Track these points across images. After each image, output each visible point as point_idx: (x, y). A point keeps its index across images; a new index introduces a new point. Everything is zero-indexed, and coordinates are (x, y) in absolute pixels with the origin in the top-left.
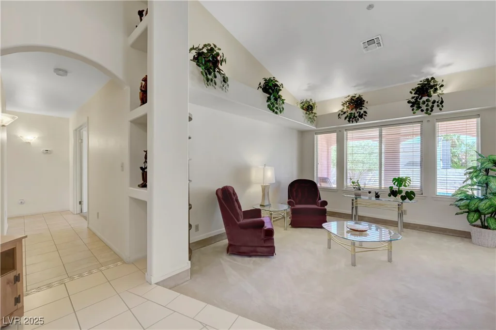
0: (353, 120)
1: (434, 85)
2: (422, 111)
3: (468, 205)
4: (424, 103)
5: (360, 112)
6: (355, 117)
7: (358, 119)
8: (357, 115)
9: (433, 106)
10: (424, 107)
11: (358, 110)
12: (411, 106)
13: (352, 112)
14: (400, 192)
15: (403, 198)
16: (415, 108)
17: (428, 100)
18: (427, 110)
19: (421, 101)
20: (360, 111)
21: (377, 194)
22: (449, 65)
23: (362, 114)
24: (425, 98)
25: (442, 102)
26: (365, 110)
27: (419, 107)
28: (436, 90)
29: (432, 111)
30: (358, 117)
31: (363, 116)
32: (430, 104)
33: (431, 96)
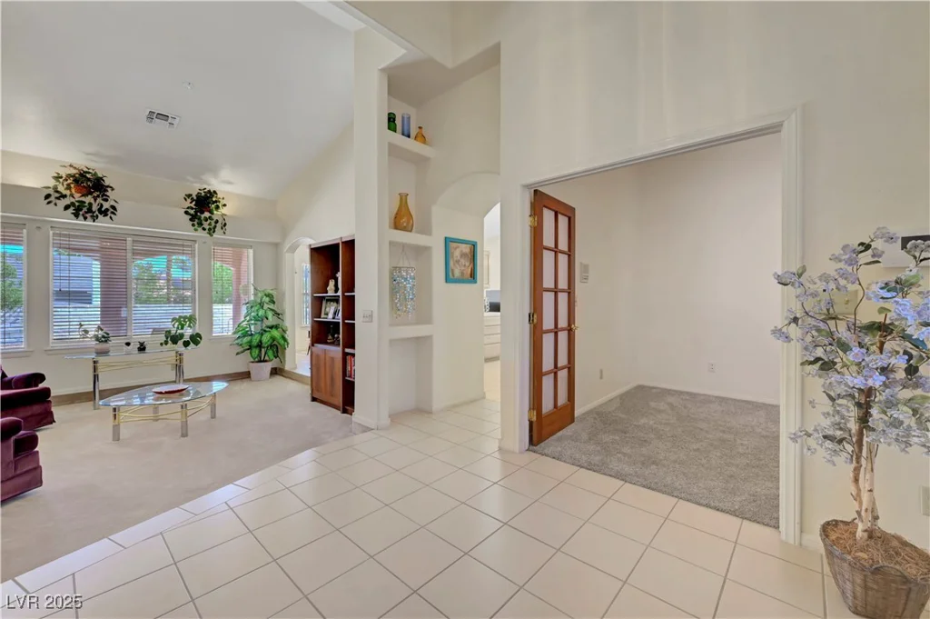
0: (88, 215)
1: (216, 202)
2: (204, 229)
3: (251, 342)
4: (206, 220)
5: (102, 206)
6: (90, 210)
7: (97, 216)
8: (95, 208)
9: (215, 226)
10: (206, 225)
11: (99, 200)
12: (190, 220)
13: (83, 199)
14: (182, 336)
15: (186, 344)
16: (195, 223)
17: (210, 217)
18: (210, 229)
19: (203, 216)
20: (104, 203)
21: (142, 344)
22: (230, 183)
23: (107, 210)
24: (207, 214)
25: (225, 225)
26: (113, 203)
27: (200, 224)
28: (217, 207)
29: (214, 232)
30: (97, 213)
31: (109, 213)
32: (213, 224)
33: (213, 214)
